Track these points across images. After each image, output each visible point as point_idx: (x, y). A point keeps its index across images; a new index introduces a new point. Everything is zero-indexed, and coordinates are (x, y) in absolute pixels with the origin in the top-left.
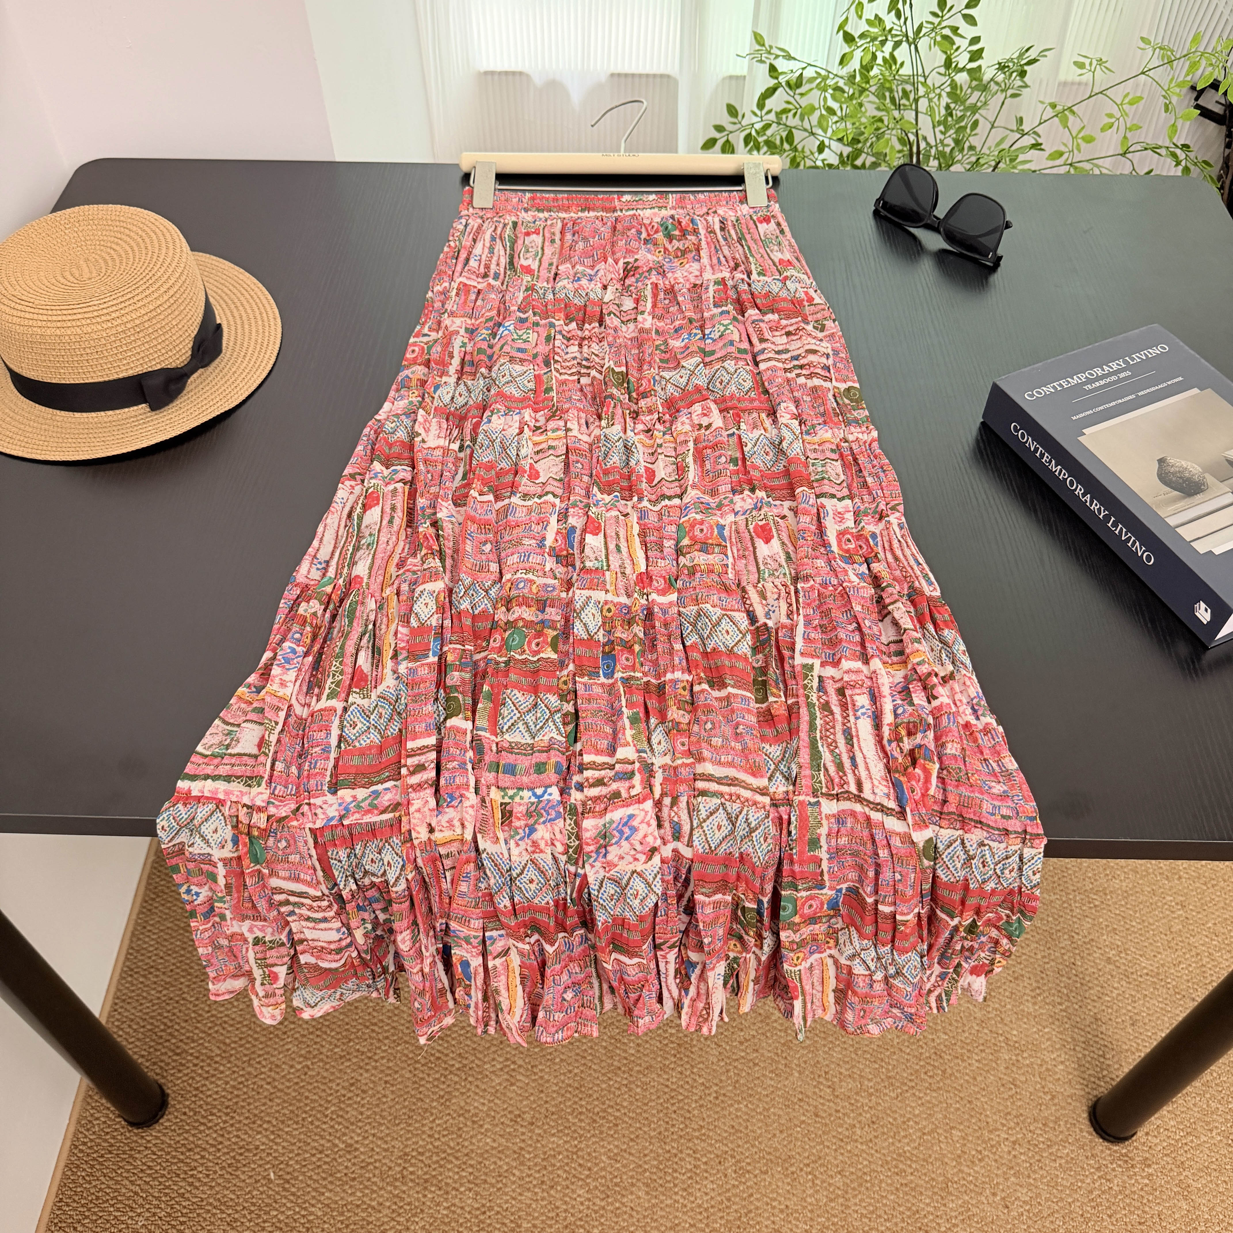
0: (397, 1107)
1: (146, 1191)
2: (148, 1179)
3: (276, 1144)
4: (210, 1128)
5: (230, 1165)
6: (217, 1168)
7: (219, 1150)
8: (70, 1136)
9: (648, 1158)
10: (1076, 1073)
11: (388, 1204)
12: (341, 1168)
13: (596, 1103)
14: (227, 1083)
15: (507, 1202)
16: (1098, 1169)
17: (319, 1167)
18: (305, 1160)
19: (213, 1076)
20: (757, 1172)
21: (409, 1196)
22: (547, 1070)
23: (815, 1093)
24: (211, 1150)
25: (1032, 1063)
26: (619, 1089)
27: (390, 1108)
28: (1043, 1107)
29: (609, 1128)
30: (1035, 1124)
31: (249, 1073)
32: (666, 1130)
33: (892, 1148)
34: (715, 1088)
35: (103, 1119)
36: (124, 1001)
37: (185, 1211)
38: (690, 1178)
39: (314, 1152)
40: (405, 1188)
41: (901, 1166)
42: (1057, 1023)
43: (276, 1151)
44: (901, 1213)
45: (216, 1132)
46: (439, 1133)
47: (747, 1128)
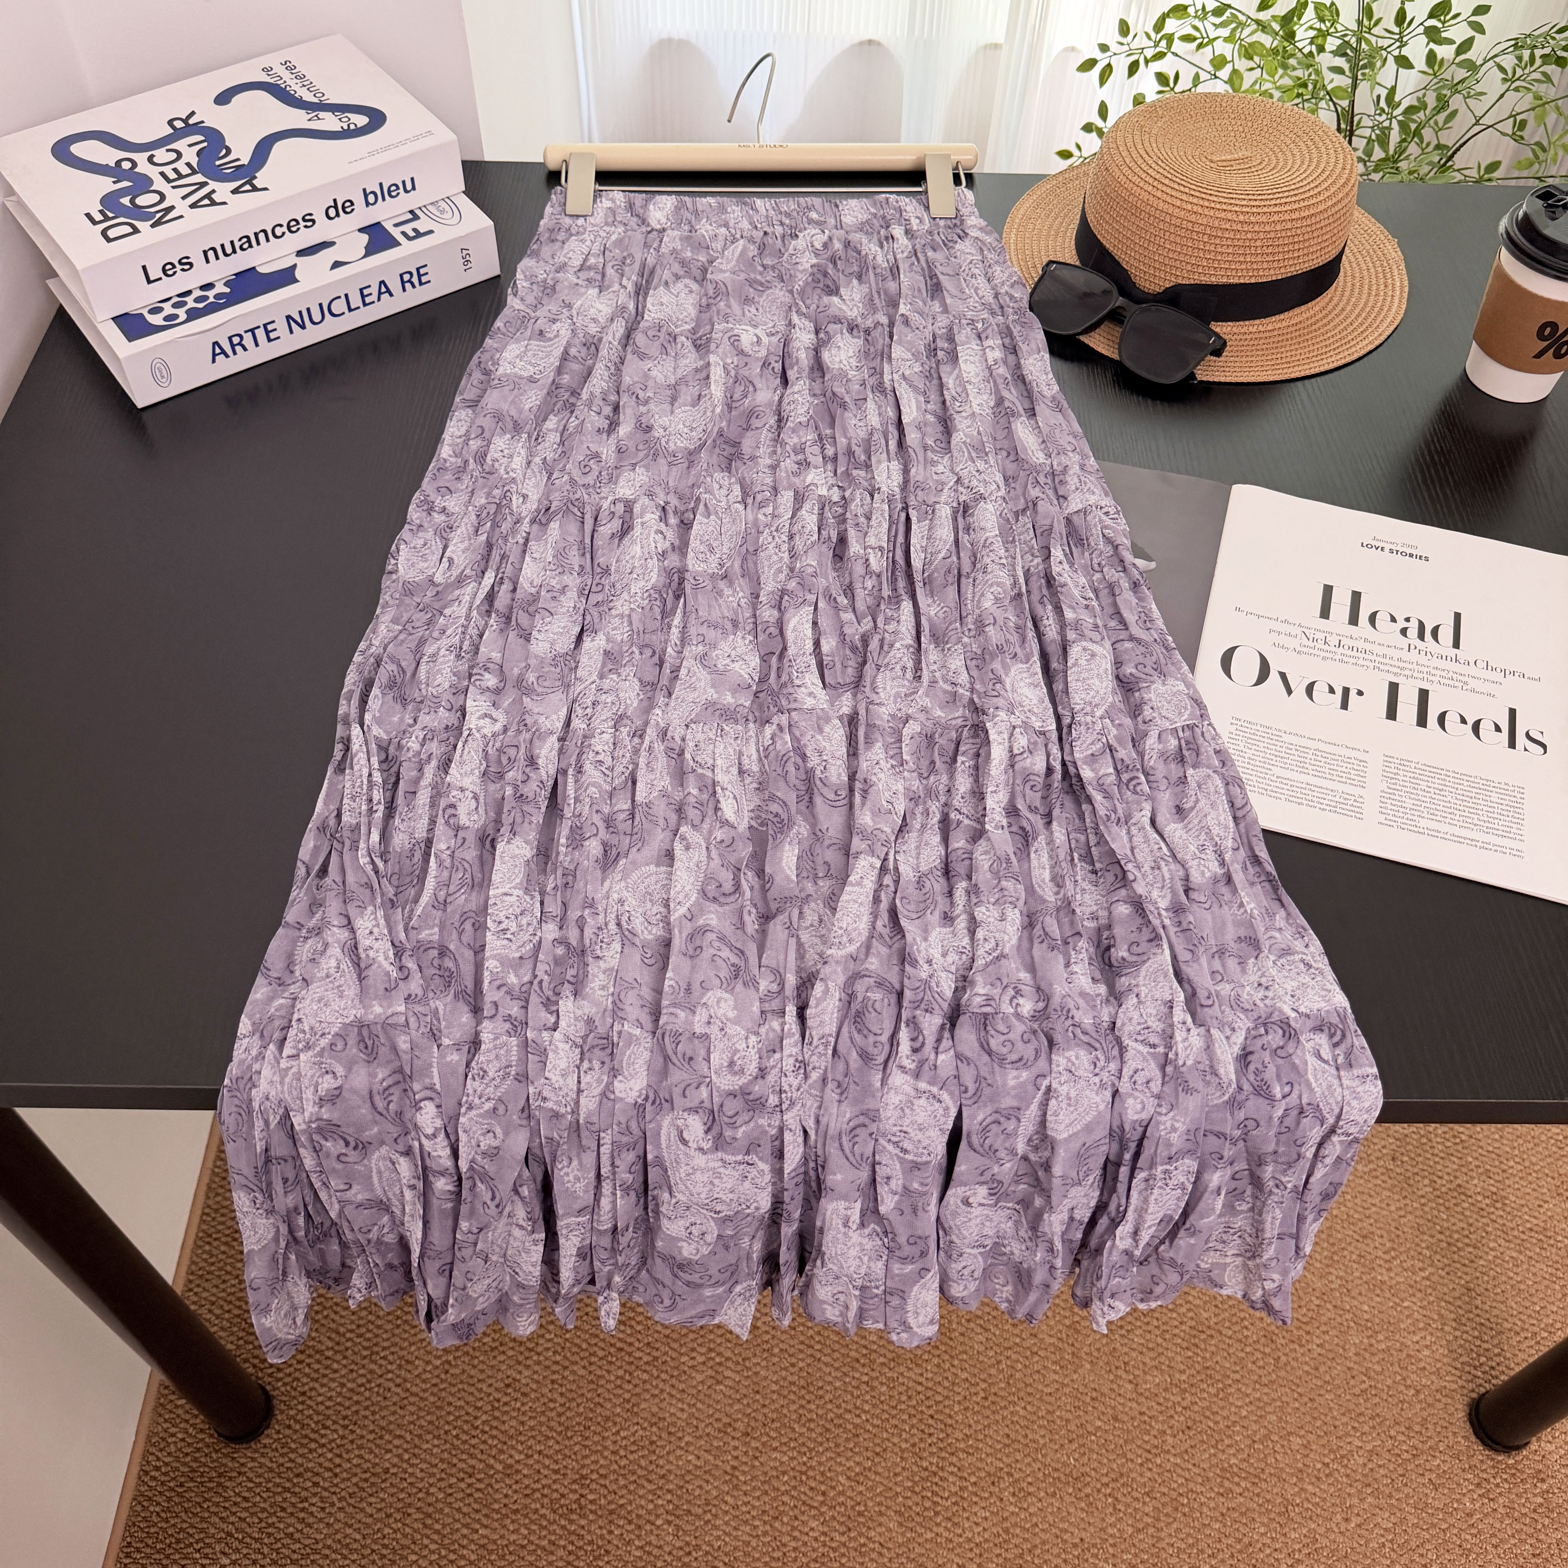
0: (568, 1414)
1: (242, 1531)
2: (244, 1515)
3: (412, 1465)
4: (323, 1445)
5: (351, 1496)
6: (335, 1499)
7: (336, 1475)
8: (138, 1459)
9: (899, 1479)
10: (1445, 1360)
11: (562, 1543)
12: (498, 1496)
13: (829, 1406)
14: (343, 1385)
15: (718, 1538)
16: (1478, 1485)
17: (470, 1495)
18: (450, 1486)
19: (324, 1376)
20: (1042, 1494)
21: (589, 1532)
22: (764, 1363)
23: (1112, 1390)
24: (327, 1475)
25: (1388, 1349)
26: (857, 1388)
27: (560, 1415)
28: (1406, 1405)
29: (847, 1440)
30: (1397, 1427)
31: (372, 1372)
32: (921, 1440)
33: (1214, 1461)
34: (983, 1385)
35: (180, 1436)
36: (201, 1276)
37: (295, 1556)
38: (955, 1503)
39: (462, 1475)
40: (583, 1522)
41: (1227, 1484)
42: (1419, 1295)
43: (412, 1474)
44: (1228, 1546)
45: (331, 1450)
46: (625, 1448)
47: (1026, 1436)
